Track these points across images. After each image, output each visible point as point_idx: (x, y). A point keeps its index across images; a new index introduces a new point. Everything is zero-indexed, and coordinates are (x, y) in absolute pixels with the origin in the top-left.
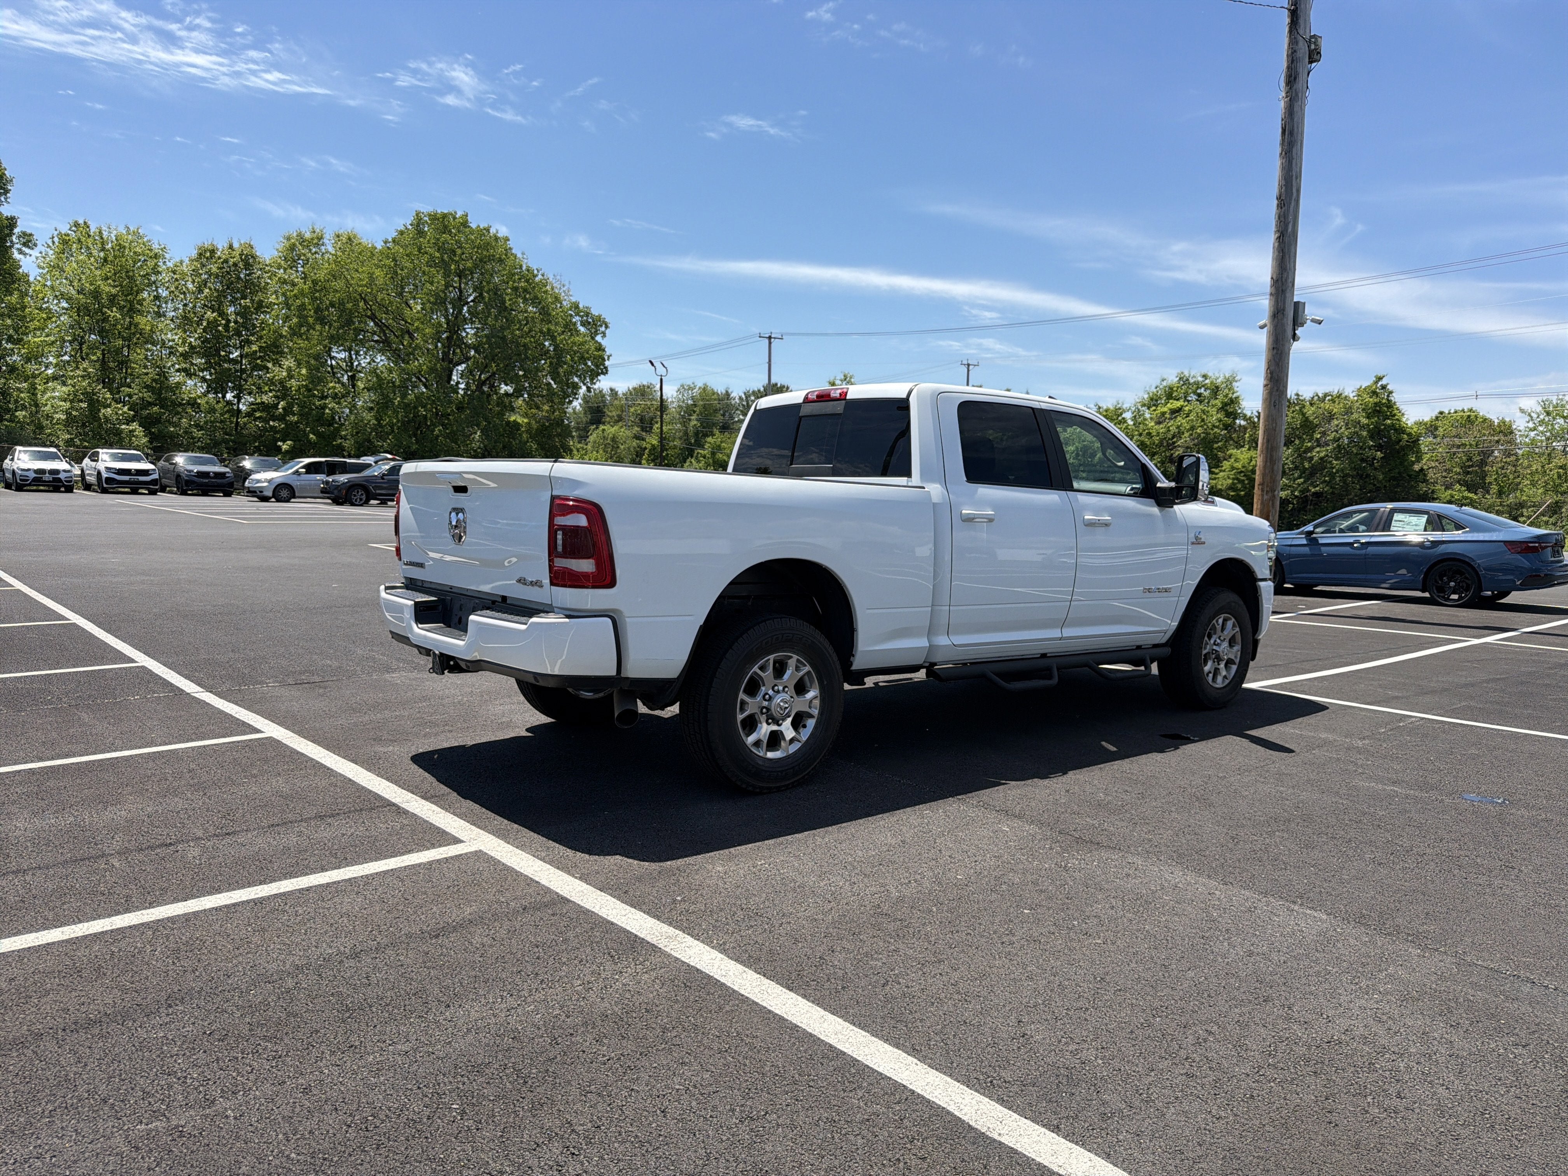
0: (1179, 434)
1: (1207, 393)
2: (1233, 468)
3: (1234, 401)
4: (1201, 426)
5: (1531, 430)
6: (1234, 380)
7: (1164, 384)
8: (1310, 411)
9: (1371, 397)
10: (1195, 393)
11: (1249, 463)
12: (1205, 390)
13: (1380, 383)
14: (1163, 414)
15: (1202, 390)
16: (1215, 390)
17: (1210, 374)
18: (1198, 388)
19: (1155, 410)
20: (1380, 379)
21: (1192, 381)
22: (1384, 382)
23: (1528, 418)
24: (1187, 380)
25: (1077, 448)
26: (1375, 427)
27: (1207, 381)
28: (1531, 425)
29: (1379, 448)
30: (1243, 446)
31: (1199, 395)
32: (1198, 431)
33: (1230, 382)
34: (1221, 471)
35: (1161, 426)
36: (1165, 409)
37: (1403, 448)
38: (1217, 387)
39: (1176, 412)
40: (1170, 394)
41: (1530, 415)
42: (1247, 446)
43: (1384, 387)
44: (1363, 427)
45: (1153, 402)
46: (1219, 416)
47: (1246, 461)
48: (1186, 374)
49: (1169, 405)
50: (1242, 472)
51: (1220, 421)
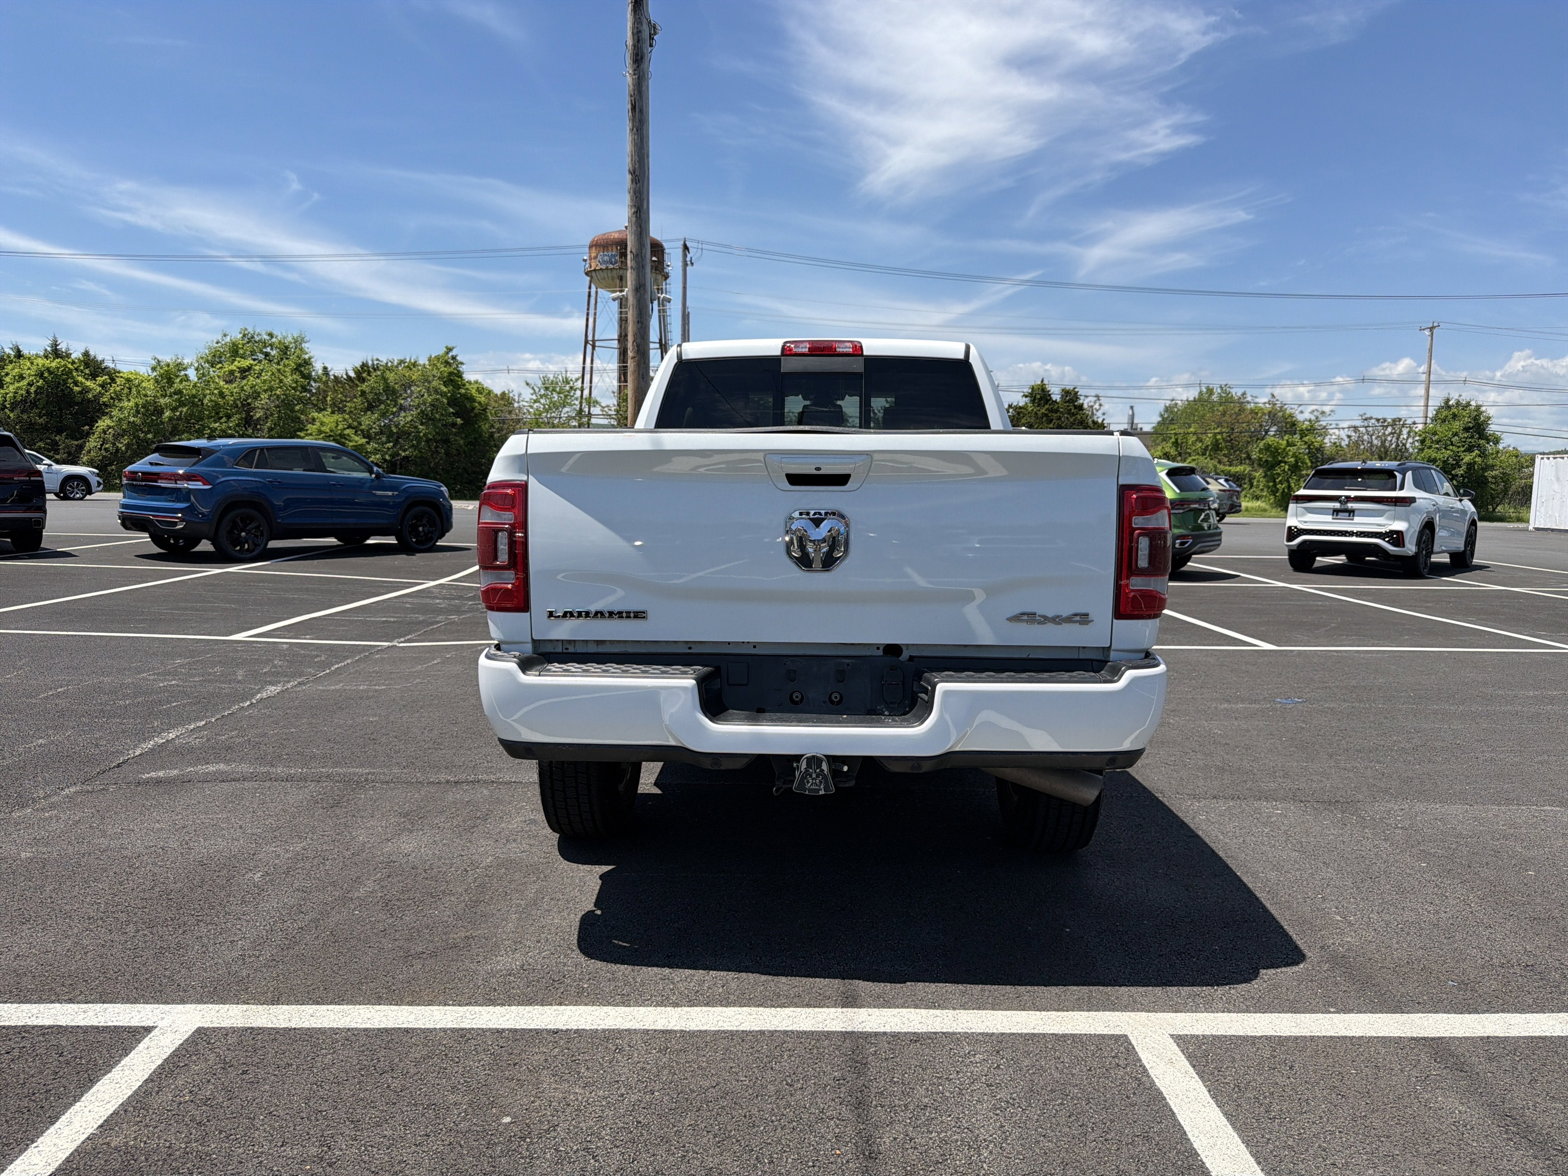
0: (256, 395)
1: (273, 353)
2: (320, 432)
3: (307, 363)
4: (281, 387)
5: (535, 401)
6: (303, 340)
7: (228, 339)
8: (391, 377)
9: (445, 367)
10: (261, 352)
11: (336, 427)
12: (272, 349)
13: (450, 354)
14: (232, 372)
15: (268, 350)
16: (285, 350)
17: (275, 333)
18: (265, 347)
19: (221, 368)
20: (450, 350)
21: (257, 339)
22: (453, 353)
23: (532, 391)
24: (253, 337)
25: (137, 405)
26: (452, 395)
27: (274, 340)
28: (534, 397)
29: (457, 415)
30: (325, 409)
31: (267, 355)
32: (278, 392)
33: (299, 342)
34: (307, 435)
35: (234, 385)
36: (233, 367)
37: (476, 415)
38: (287, 348)
39: (245, 372)
40: (235, 351)
41: (533, 388)
42: (330, 410)
43: (454, 358)
44: (443, 394)
45: (215, 359)
46: (295, 376)
47: (334, 425)
48: (250, 330)
49: (236, 363)
50: (330, 436)
51: (296, 382)
